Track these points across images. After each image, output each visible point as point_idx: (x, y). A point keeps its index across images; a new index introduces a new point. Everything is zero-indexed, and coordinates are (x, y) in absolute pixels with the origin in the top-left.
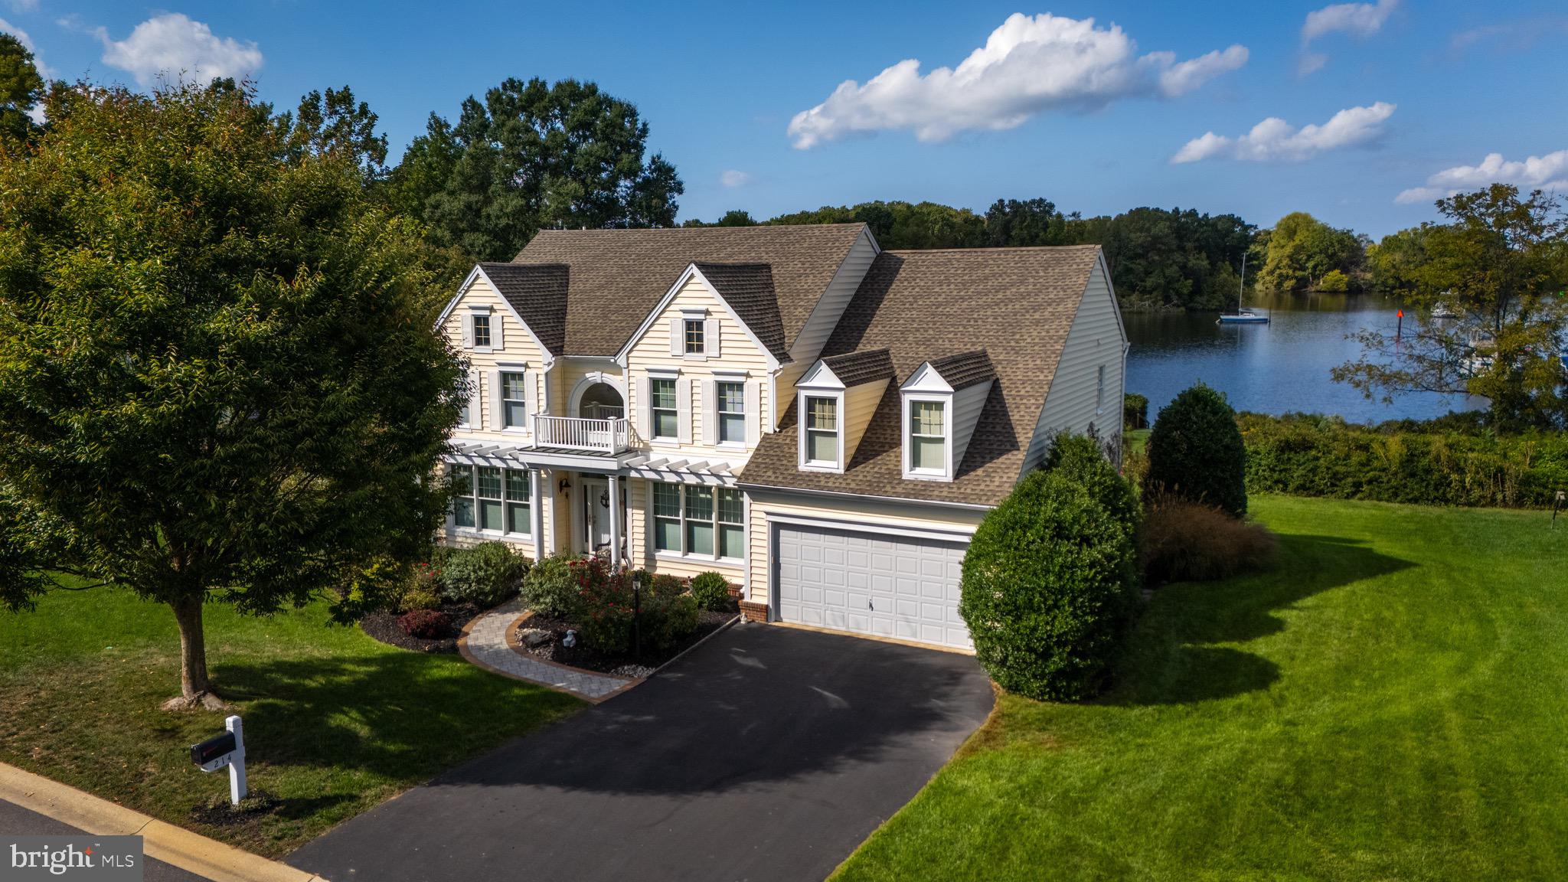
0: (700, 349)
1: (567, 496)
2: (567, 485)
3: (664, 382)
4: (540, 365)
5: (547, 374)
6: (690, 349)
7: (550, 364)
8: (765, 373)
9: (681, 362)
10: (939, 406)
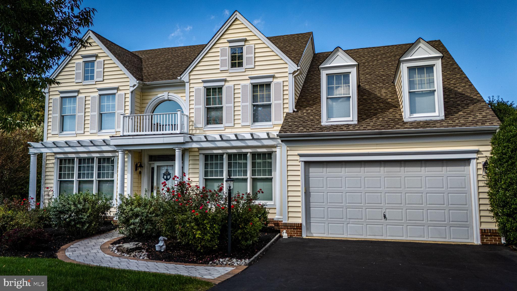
0: (240, 65)
1: (140, 173)
2: (141, 166)
3: (214, 89)
4: (128, 88)
5: (132, 92)
6: (233, 65)
7: (134, 85)
8: (286, 74)
9: (227, 74)
10: (430, 68)
